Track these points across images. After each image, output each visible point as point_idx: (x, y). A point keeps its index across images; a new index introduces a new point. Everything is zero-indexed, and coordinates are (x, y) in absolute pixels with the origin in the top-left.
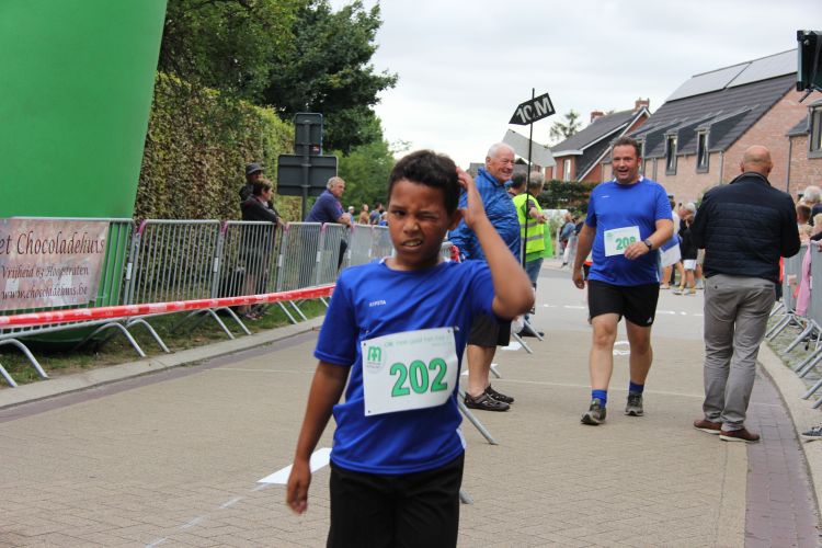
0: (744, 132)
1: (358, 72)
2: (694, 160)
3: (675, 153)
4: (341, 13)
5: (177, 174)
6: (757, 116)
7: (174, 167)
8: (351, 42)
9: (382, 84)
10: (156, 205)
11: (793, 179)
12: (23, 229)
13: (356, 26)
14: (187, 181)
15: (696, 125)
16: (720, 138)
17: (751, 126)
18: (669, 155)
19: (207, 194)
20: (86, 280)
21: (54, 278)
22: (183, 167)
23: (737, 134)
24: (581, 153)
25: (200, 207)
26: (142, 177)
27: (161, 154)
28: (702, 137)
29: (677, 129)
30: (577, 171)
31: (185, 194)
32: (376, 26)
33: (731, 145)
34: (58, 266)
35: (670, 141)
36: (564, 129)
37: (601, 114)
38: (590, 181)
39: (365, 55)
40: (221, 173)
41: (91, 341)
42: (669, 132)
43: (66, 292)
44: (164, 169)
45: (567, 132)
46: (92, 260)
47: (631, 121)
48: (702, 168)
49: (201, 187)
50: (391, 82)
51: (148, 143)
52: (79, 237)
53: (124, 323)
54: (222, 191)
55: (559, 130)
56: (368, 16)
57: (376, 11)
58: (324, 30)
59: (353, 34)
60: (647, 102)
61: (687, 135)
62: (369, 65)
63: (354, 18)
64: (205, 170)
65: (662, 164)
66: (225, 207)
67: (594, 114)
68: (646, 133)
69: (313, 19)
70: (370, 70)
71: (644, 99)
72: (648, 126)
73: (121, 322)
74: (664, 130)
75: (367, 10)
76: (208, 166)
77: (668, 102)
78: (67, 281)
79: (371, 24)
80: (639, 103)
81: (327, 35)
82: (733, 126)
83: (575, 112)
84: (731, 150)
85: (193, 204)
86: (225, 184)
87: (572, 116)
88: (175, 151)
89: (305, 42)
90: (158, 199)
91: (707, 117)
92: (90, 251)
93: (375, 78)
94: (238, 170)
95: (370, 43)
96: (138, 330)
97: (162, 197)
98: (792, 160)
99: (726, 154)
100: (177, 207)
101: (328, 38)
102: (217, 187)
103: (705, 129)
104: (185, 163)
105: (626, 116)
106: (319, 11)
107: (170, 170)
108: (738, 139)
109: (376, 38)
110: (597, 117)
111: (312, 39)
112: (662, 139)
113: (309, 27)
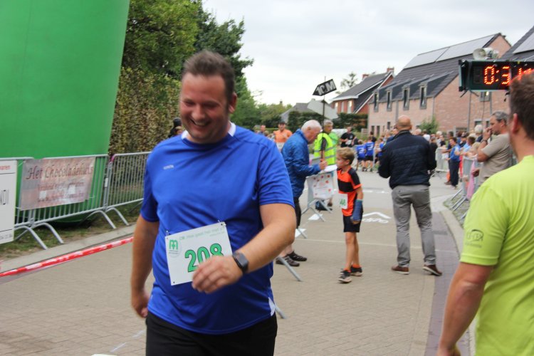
0: (446, 87)
1: (233, 58)
2: (419, 102)
3: (408, 97)
4: (223, 26)
5: (132, 122)
6: (452, 77)
7: (131, 118)
8: (229, 42)
9: (245, 64)
10: (121, 139)
11: (472, 113)
12: (49, 164)
13: (230, 33)
14: (138, 125)
15: (419, 82)
16: (433, 90)
17: (449, 83)
18: (405, 99)
19: (149, 131)
20: (83, 189)
21: (65, 189)
22: (136, 117)
23: (442, 88)
24: (357, 97)
25: (145, 138)
26: (113, 125)
27: (124, 111)
28: (423, 89)
29: (409, 84)
30: (355, 107)
31: (137, 132)
32: (242, 32)
33: (439, 93)
34: (68, 183)
35: (406, 91)
36: (348, 82)
37: (367, 75)
38: (362, 113)
39: (236, 49)
40: (157, 119)
41: (87, 221)
42: (405, 86)
43: (72, 196)
44: (126, 119)
45: (350, 84)
46: (86, 178)
47: (384, 79)
48: (423, 107)
49: (146, 127)
50: (250, 63)
51: (117, 105)
52: (79, 166)
53: (104, 210)
54: (157, 129)
55: (346, 83)
56: (237, 27)
57: (242, 24)
58: (213, 36)
59: (229, 38)
60: (393, 69)
61: (415, 88)
62: (238, 53)
63: (230, 29)
64: (148, 118)
65: (401, 104)
66: (159, 137)
67: (364, 75)
68: (392, 87)
69: (207, 29)
70: (239, 57)
71: (391, 67)
72: (393, 83)
73: (102, 210)
74: (402, 85)
75: (237, 24)
76: (149, 116)
77: (404, 70)
78: (72, 190)
79: (238, 32)
80: (388, 69)
81: (215, 38)
82: (439, 83)
83: (354, 73)
84: (439, 96)
85: (142, 137)
86: (159, 125)
87: (352, 75)
88: (131, 109)
89: (203, 43)
90: (122, 136)
91: (425, 78)
92: (85, 173)
93: (241, 62)
94: (166, 117)
95: (239, 42)
96: (112, 214)
97: (125, 135)
98: (472, 102)
99: (436, 99)
100: (133, 139)
101: (216, 40)
102: (155, 127)
103: (424, 85)
104: (137, 115)
105: (382, 77)
106: (210, 25)
107: (129, 119)
108: (442, 90)
109: (242, 39)
110: (366, 77)
111: (207, 41)
112: (401, 90)
113: (205, 34)
